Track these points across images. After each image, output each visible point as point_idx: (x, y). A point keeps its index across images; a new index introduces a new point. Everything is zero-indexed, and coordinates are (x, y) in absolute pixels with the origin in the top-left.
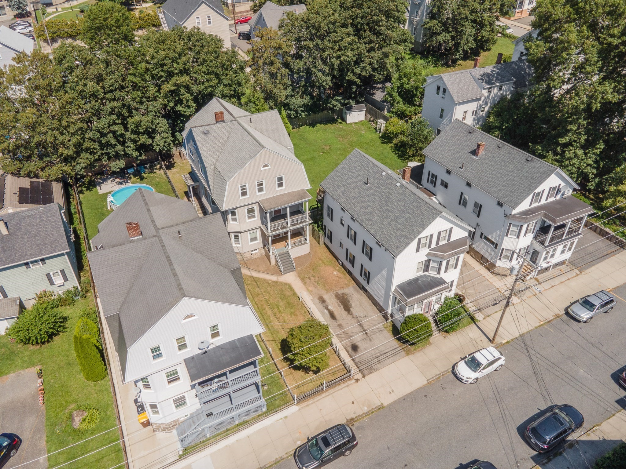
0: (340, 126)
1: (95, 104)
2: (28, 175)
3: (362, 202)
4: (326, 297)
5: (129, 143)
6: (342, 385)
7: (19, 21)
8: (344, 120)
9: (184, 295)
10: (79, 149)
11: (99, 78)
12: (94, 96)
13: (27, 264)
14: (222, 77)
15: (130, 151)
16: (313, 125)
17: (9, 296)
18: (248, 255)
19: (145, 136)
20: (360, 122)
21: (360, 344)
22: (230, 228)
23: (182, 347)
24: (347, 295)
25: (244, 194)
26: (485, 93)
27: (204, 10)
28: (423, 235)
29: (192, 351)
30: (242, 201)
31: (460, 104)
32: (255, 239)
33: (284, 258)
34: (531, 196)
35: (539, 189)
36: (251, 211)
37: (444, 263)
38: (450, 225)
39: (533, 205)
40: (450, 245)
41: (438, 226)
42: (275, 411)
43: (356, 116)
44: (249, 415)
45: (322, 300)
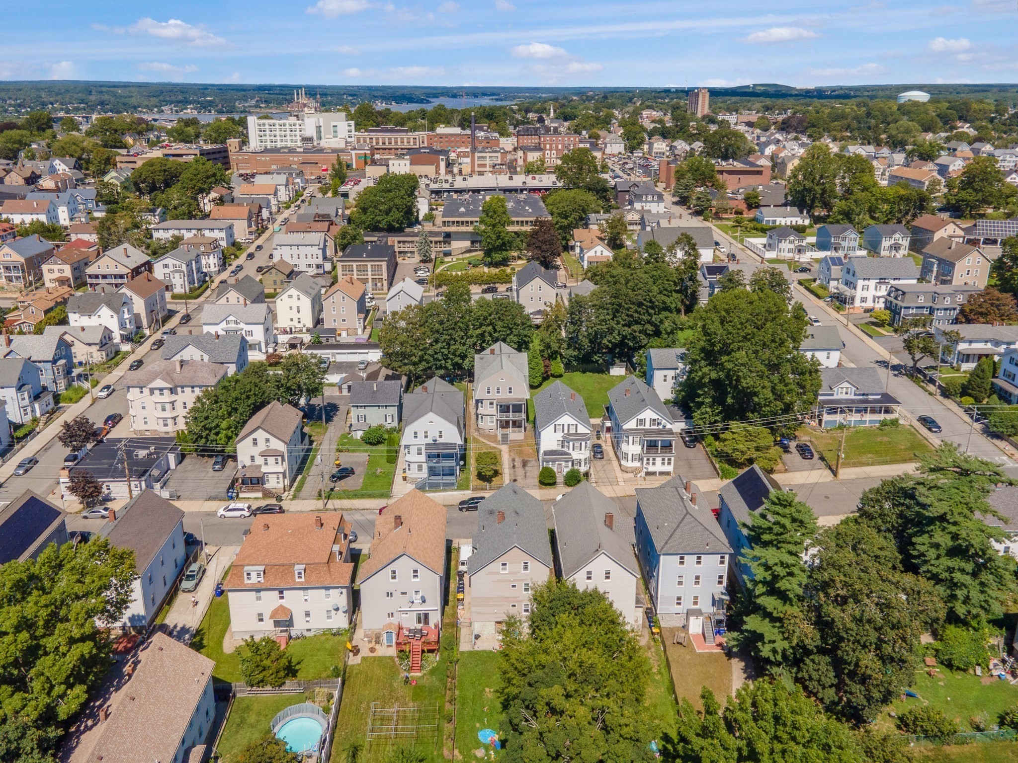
0: (604, 376)
1: (437, 336)
2: (392, 369)
5: (449, 361)
6: (498, 490)
7: (422, 266)
8: (609, 372)
9: (431, 411)
10: (421, 359)
12: (438, 332)
13: (379, 406)
14: (513, 330)
15: (448, 365)
16: (584, 372)
17: (367, 422)
18: (487, 431)
20: (619, 375)
21: (519, 480)
22: (478, 412)
23: (426, 437)
25: (489, 392)
26: (681, 366)
27: (538, 281)
28: (557, 423)
29: (429, 440)
30: (487, 396)
31: (658, 369)
32: (492, 422)
33: (505, 437)
34: (635, 420)
35: (641, 417)
36: (491, 403)
37: (571, 443)
38: (575, 422)
39: (639, 427)
40: (576, 434)
41: (566, 420)
42: (461, 490)
43: (618, 371)
44: (448, 486)
45: (514, 460)
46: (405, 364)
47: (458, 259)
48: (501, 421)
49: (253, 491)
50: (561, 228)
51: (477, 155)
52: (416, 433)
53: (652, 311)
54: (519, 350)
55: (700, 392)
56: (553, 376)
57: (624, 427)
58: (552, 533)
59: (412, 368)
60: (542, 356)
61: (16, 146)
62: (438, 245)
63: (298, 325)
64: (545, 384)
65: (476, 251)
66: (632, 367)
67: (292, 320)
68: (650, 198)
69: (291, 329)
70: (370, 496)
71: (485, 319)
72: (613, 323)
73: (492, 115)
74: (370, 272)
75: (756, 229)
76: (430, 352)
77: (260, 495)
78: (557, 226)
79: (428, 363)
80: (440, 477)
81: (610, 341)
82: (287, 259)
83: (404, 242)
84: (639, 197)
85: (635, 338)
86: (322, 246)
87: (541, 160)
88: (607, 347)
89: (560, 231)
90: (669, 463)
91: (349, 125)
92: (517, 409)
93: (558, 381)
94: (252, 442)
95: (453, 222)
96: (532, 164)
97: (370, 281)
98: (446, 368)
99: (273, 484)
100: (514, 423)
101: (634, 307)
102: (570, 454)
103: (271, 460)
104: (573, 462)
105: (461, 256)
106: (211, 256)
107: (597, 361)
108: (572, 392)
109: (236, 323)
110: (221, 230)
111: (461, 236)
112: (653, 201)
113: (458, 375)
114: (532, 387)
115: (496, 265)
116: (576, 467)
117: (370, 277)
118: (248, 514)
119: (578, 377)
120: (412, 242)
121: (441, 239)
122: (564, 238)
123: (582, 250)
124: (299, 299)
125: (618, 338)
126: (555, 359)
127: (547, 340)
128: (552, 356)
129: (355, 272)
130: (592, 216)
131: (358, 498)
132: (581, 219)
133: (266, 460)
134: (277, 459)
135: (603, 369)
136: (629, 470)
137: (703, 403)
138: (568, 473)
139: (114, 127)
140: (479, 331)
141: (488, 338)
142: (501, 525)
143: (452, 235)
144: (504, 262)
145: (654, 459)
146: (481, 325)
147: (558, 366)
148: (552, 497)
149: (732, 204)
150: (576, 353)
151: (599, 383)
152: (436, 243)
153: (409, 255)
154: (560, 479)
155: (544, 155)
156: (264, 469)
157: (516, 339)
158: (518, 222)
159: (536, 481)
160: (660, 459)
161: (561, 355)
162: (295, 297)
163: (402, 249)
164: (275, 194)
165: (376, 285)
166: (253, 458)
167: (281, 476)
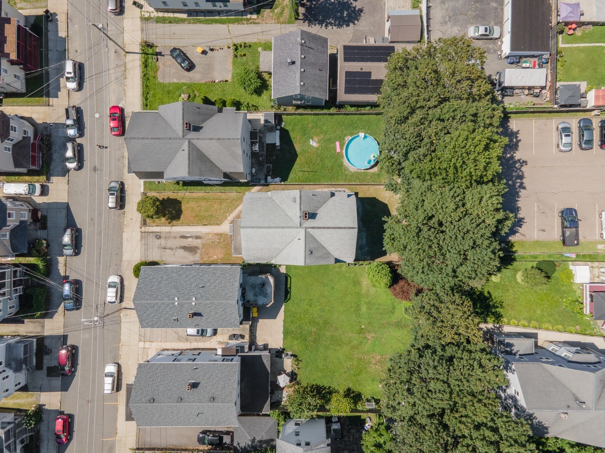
3: (194, 277)
4: (199, 241)
21: (159, 241)
24: (195, 254)
45: (198, 237)
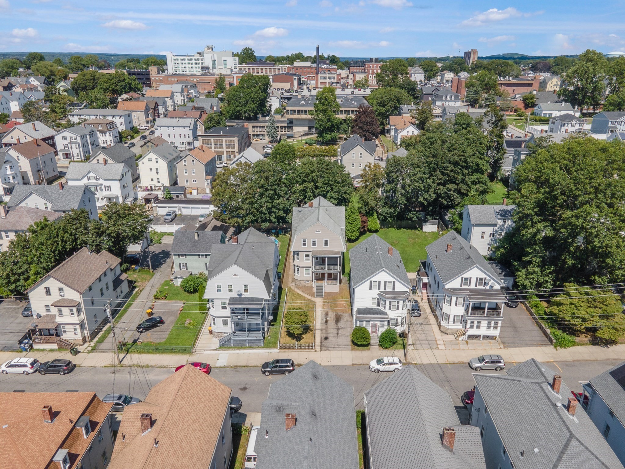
0: (417, 232)
1: (262, 190)
2: (221, 221)
4: (330, 313)
5: (273, 214)
6: (307, 350)
7: (270, 144)
8: (422, 229)
9: (235, 263)
11: (267, 178)
13: (199, 255)
14: (333, 187)
15: (272, 218)
16: (399, 228)
17: (188, 270)
18: (303, 283)
19: (282, 212)
20: (432, 232)
21: (331, 338)
22: (295, 263)
25: (304, 244)
26: (500, 222)
27: (358, 149)
28: (373, 279)
29: (234, 295)
30: (303, 248)
31: (476, 225)
32: (308, 274)
33: (320, 289)
34: (460, 279)
35: (466, 275)
36: (307, 256)
37: (388, 302)
38: (393, 280)
39: (464, 287)
40: (394, 292)
41: (383, 276)
42: (267, 348)
43: (430, 228)
44: (253, 344)
45: (327, 314)
46: (233, 217)
47: (297, 140)
48: (317, 274)
49: (47, 342)
50: (379, 114)
51: (320, 75)
52: (219, 286)
53: (466, 171)
54: (339, 204)
55: (529, 250)
56: (370, 231)
57: (447, 286)
58: (362, 417)
59: (239, 220)
60: (360, 212)
61: (10, 70)
62: (283, 130)
63: (157, 185)
64: (362, 238)
65: (312, 134)
66: (444, 225)
67: (152, 180)
68: (449, 98)
69: (151, 187)
70: (172, 351)
71: (307, 175)
72: (430, 181)
73: (334, 60)
74: (224, 146)
75: (536, 121)
76: (256, 205)
77: (55, 346)
78: (377, 113)
79: (254, 216)
80: (246, 333)
81: (425, 199)
82: (165, 137)
83: (257, 127)
84: (440, 97)
85: (449, 197)
86: (192, 127)
87: (365, 79)
88: (422, 204)
89: (379, 117)
90: (495, 327)
91: (235, 60)
92: (333, 261)
93: (375, 235)
94: (44, 292)
95: (295, 111)
96: (359, 82)
97: (225, 153)
98: (270, 221)
99: (69, 335)
100: (330, 275)
101: (450, 167)
102: (386, 314)
103: (66, 311)
104: (389, 321)
105: (300, 138)
106: (108, 134)
107: (411, 218)
108: (390, 246)
109: (96, 178)
110: (120, 116)
111: (301, 122)
112: (451, 101)
113: (283, 228)
114: (349, 240)
115: (327, 143)
116: (392, 327)
117: (225, 150)
118: (32, 371)
119: (393, 232)
120: (263, 127)
121: (285, 125)
122: (382, 124)
123: (396, 130)
124: (157, 162)
125: (434, 196)
126: (372, 215)
127: (365, 197)
128: (370, 212)
129: (213, 146)
130: (405, 107)
131: (159, 353)
132: (396, 108)
133: (60, 310)
134: (71, 310)
135: (416, 226)
136: (449, 332)
137: (530, 262)
138: (382, 334)
139: (83, 63)
140: (302, 187)
141: (309, 194)
142: (290, 433)
143: (294, 122)
144: (333, 141)
145: (479, 323)
146: (304, 181)
147: (374, 222)
148: (365, 361)
149: (513, 104)
150: (392, 210)
151: (412, 238)
152: (282, 127)
153: (261, 137)
154: (374, 339)
155: (368, 76)
156: (59, 320)
157: (335, 195)
158: (345, 111)
159: (348, 341)
160: (486, 322)
161: (377, 212)
162: (154, 161)
163: (255, 133)
164: (172, 97)
165: (230, 156)
166: (47, 308)
167: (78, 327)
